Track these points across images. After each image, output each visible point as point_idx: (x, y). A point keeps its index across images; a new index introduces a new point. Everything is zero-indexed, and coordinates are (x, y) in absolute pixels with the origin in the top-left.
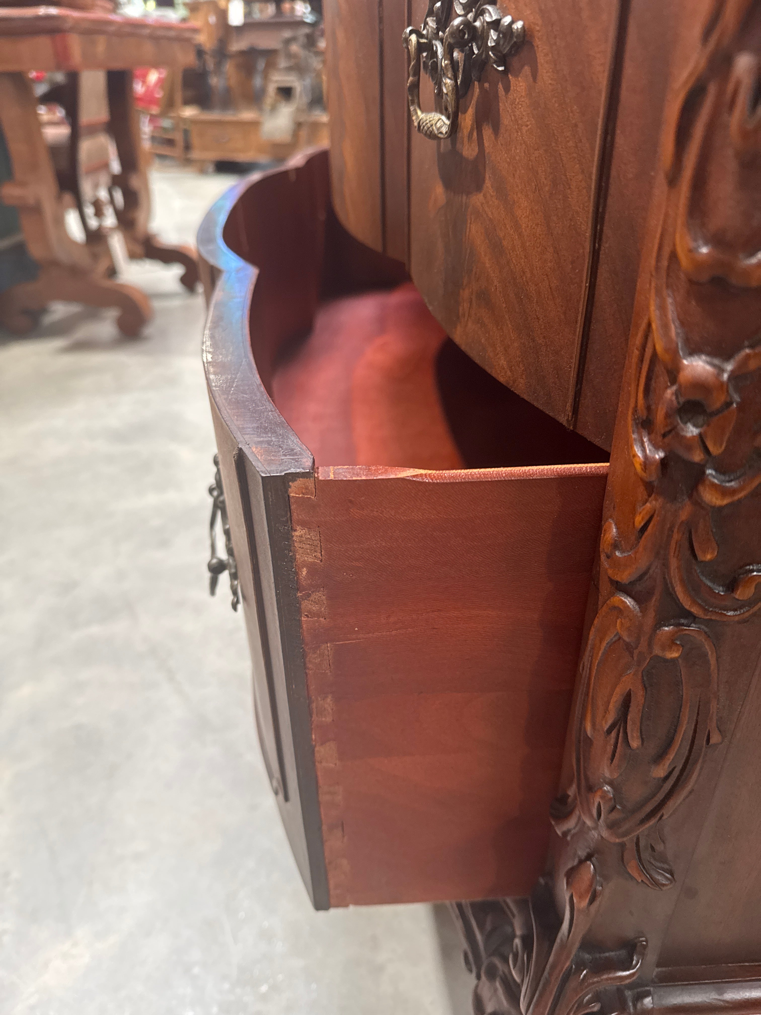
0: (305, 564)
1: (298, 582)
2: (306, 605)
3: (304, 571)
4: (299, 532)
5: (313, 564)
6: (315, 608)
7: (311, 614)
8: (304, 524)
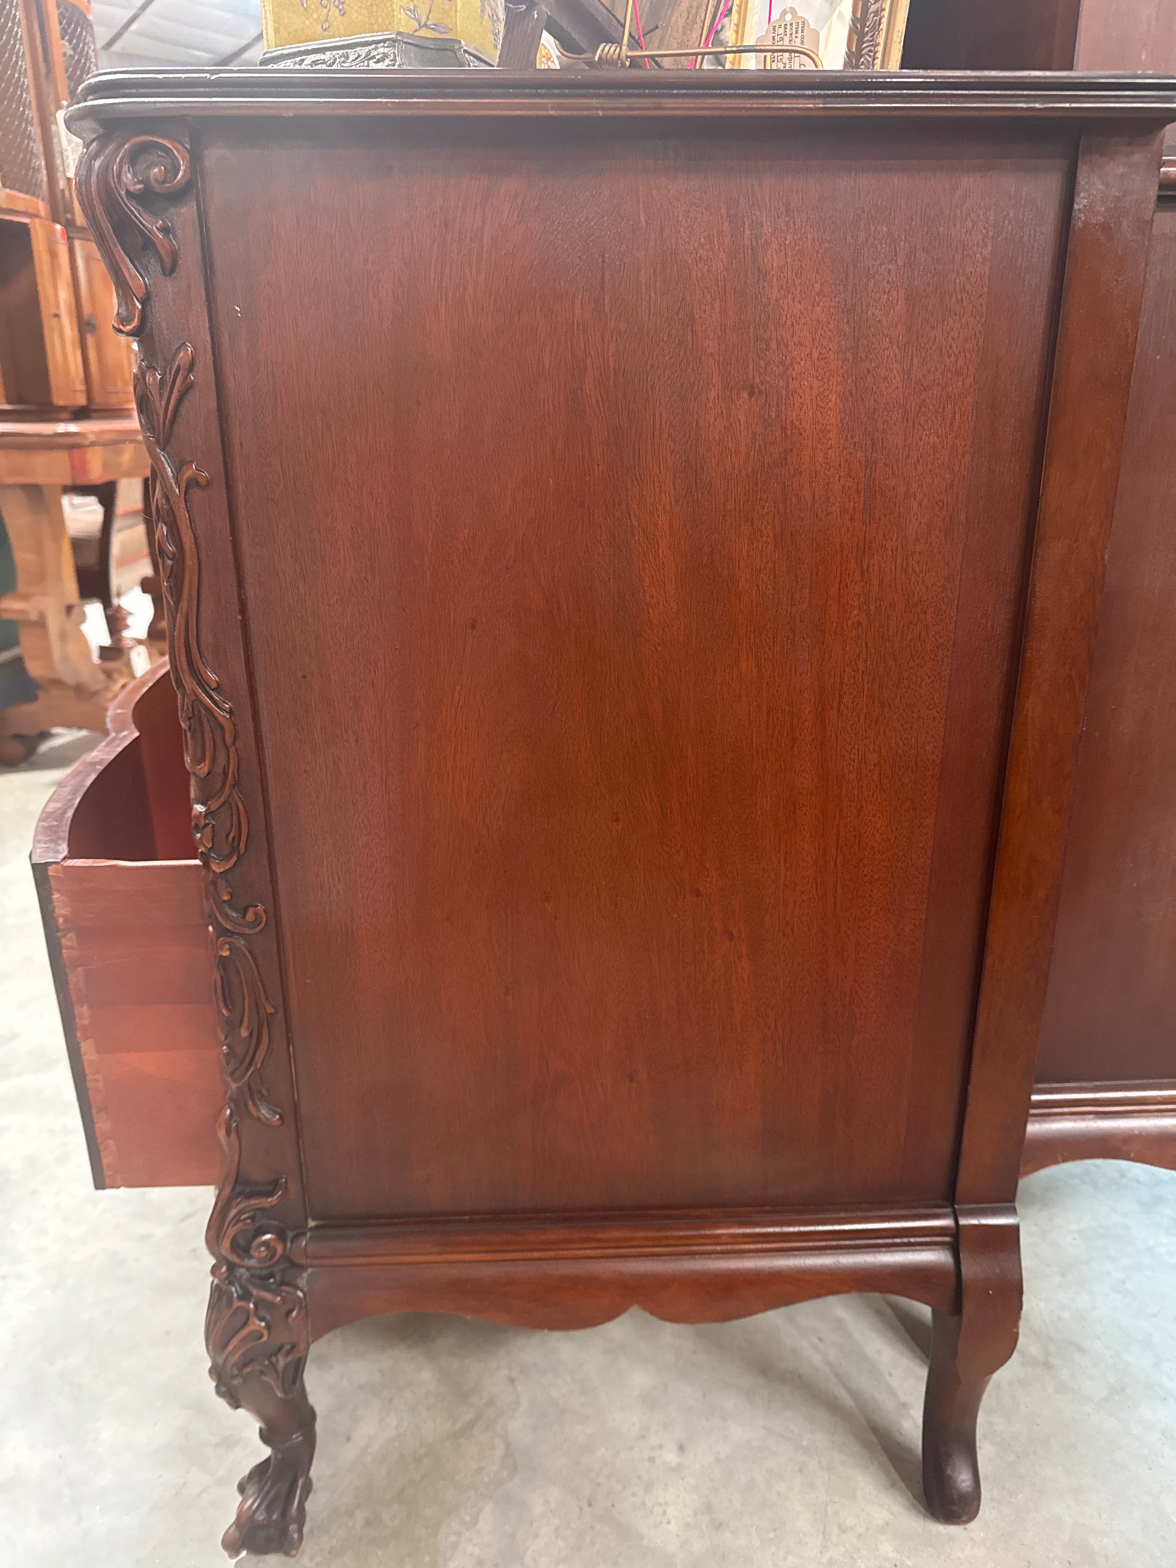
0: (62, 916)
1: (57, 926)
2: (64, 941)
3: (61, 920)
4: (56, 896)
5: (66, 915)
6: (69, 944)
7: (68, 948)
8: (58, 891)
